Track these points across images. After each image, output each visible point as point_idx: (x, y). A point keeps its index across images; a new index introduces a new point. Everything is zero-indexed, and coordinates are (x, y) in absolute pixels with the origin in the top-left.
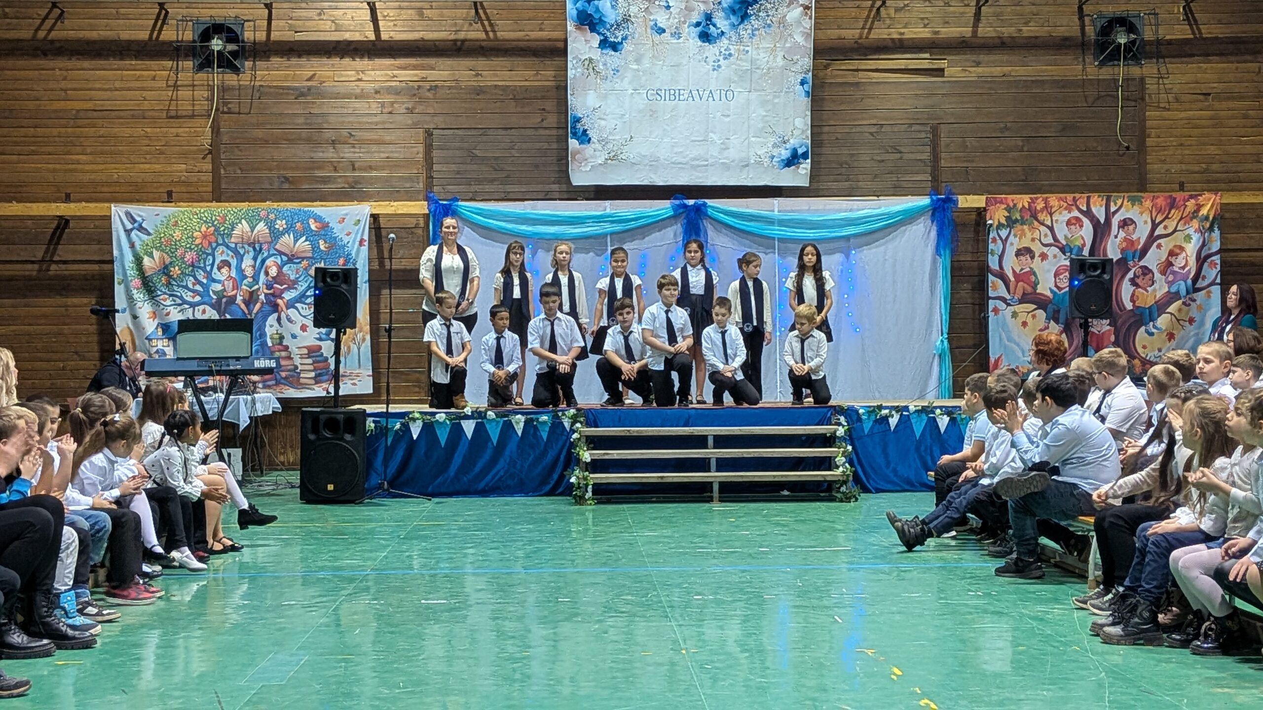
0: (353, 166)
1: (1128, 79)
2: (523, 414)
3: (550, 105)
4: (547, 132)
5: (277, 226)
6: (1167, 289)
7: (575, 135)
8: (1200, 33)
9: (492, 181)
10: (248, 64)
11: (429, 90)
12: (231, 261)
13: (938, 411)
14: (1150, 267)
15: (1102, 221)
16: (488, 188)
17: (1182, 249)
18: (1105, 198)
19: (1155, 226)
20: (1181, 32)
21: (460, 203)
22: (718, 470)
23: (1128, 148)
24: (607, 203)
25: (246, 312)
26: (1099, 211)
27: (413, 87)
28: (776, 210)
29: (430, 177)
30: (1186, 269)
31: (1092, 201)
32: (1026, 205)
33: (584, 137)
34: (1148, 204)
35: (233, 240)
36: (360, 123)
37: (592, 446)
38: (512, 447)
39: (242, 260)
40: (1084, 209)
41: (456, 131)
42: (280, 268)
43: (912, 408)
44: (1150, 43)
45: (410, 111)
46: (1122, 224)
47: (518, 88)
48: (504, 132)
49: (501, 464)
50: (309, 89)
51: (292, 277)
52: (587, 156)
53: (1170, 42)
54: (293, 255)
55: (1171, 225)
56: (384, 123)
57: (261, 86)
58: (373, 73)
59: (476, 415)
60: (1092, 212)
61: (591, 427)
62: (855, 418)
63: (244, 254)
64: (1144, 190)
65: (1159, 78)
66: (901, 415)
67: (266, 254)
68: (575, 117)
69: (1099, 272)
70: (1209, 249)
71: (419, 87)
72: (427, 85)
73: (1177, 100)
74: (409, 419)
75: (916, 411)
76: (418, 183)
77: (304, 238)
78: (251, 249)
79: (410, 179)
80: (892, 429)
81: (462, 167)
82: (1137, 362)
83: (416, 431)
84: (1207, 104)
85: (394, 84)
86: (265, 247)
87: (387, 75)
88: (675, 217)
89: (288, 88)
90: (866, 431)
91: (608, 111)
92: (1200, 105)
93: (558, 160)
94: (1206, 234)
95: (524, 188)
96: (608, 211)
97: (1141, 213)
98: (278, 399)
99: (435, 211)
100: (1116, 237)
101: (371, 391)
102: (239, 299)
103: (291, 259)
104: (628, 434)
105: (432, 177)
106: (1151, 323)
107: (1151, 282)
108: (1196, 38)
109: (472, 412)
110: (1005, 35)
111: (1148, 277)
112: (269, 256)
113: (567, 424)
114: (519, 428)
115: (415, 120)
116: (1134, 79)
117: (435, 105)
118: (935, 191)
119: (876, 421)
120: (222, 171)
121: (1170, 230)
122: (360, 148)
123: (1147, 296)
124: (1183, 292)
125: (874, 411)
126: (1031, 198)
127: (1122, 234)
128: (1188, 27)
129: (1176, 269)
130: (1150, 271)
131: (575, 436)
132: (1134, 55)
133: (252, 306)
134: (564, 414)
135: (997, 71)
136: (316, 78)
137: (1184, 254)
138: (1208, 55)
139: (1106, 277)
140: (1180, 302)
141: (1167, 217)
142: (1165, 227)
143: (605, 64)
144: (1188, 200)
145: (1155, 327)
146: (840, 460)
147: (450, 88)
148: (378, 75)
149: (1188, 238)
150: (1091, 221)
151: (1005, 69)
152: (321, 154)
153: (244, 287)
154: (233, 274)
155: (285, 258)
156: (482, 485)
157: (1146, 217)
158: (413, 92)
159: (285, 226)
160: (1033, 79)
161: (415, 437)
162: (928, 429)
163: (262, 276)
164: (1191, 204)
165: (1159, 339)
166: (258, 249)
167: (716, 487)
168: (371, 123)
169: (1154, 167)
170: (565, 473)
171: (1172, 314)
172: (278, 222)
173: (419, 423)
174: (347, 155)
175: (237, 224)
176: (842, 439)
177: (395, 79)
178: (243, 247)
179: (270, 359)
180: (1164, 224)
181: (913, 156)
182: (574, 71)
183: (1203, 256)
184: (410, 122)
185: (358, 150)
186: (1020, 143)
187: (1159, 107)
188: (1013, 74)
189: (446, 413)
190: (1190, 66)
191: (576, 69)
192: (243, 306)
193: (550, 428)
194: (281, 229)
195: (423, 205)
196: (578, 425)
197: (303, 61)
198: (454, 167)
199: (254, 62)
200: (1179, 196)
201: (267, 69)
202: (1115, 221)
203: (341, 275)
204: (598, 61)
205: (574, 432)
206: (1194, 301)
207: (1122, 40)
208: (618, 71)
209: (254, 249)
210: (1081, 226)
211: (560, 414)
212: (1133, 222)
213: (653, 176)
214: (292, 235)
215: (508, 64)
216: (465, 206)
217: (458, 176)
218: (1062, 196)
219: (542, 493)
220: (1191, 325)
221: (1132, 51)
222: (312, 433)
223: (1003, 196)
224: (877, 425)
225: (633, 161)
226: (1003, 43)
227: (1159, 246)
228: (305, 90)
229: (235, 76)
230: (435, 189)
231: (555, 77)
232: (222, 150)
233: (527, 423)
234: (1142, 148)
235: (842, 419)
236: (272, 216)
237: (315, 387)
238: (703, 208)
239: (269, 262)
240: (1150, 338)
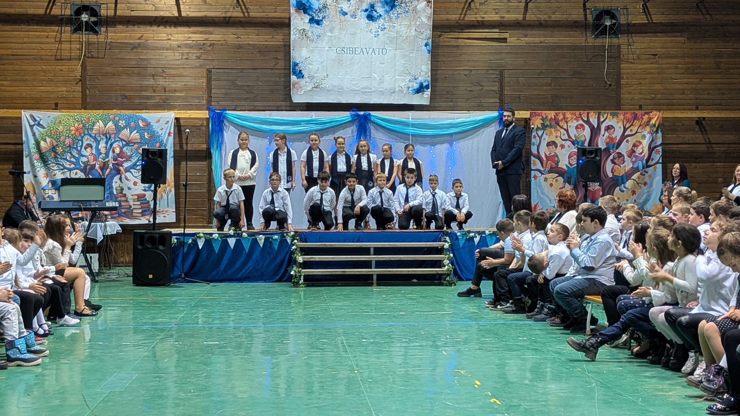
0: (165, 89)
1: (611, 46)
2: (263, 234)
3: (280, 55)
4: (278, 71)
5: (120, 124)
6: (631, 166)
7: (294, 73)
8: (652, 20)
9: (246, 99)
10: (103, 29)
11: (209, 46)
12: (92, 144)
14: (623, 153)
15: (596, 126)
16: (243, 103)
17: (640, 143)
18: (597, 113)
19: (625, 130)
20: (641, 19)
21: (228, 112)
22: (376, 268)
23: (610, 85)
24: (313, 113)
25: (101, 174)
26: (594, 121)
27: (200, 44)
28: (411, 118)
30: (643, 154)
31: (590, 115)
32: (553, 117)
33: (300, 75)
34: (621, 117)
35: (94, 132)
36: (169, 64)
37: (303, 253)
38: (257, 254)
39: (99, 144)
40: (586, 119)
41: (225, 70)
42: (121, 149)
43: (487, 232)
44: (623, 25)
45: (198, 58)
46: (606, 128)
47: (261, 46)
48: (253, 71)
49: (251, 264)
50: (139, 44)
51: (129, 154)
52: (302, 85)
53: (634, 25)
54: (129, 141)
55: (635, 129)
56: (183, 64)
57: (111, 42)
58: (177, 35)
59: (236, 235)
60: (590, 121)
61: (303, 242)
62: (455, 238)
64: (620, 110)
65: (628, 45)
66: (481, 236)
67: (113, 140)
68: (295, 63)
69: (593, 155)
70: (656, 143)
71: (204, 44)
72: (208, 43)
73: (638, 58)
74: (197, 237)
75: (490, 234)
76: (203, 100)
77: (136, 131)
78: (104, 137)
79: (198, 98)
80: (476, 244)
81: (229, 91)
83: (201, 244)
84: (655, 60)
85: (189, 42)
86: (112, 136)
87: (185, 37)
88: (352, 122)
89: (126, 43)
90: (461, 245)
91: (314, 60)
92: (651, 61)
93: (285, 88)
94: (654, 135)
95: (264, 104)
96: (314, 117)
97: (618, 122)
98: (120, 225)
99: (213, 116)
100: (603, 136)
101: (175, 221)
102: (97, 166)
103: (128, 143)
104: (325, 246)
105: (211, 97)
106: (623, 185)
107: (623, 162)
108: (649, 23)
109: (234, 233)
110: (542, 19)
111: (621, 159)
112: (115, 142)
113: (289, 241)
114: (261, 243)
115: (201, 63)
116: (615, 46)
117: (213, 55)
119: (467, 240)
120: (88, 92)
121: (634, 132)
122: (169, 79)
123: (621, 170)
124: (641, 167)
125: (465, 234)
126: (556, 113)
127: (607, 134)
128: (645, 16)
129: (637, 154)
130: (623, 155)
131: (294, 247)
132: (615, 32)
133: (105, 171)
134: (287, 235)
135: (537, 40)
136: (144, 38)
137: (641, 146)
138: (656, 33)
139: (598, 158)
141: (632, 125)
142: (631, 131)
143: (312, 33)
144: (644, 115)
145: (625, 187)
146: (446, 262)
147: (222, 45)
148: (180, 37)
149: (644, 137)
150: (590, 127)
151: (541, 39)
152: (146, 82)
153: (100, 159)
154: (94, 152)
155: (124, 143)
156: (239, 276)
157: (620, 124)
158: (200, 46)
159: (124, 124)
160: (558, 44)
161: (200, 247)
163: (111, 153)
164: (646, 117)
165: (627, 194)
166: (108, 137)
167: (375, 277)
168: (176, 65)
169: (625, 96)
170: (288, 269)
171: (634, 180)
172: (121, 122)
173: (203, 240)
174: (161, 83)
175: (96, 122)
176: (448, 250)
177: (190, 39)
178: (100, 136)
179: (115, 202)
180: (630, 128)
181: (489, 88)
182: (294, 36)
183: (652, 147)
184: (198, 64)
185: (168, 80)
186: (550, 81)
187: (628, 62)
188: (546, 41)
189: (218, 234)
190: (646, 38)
191: (295, 35)
192: (99, 171)
193: (279, 242)
194: (122, 126)
195: (206, 113)
196: (296, 241)
197: (136, 28)
198: (223, 91)
199: (107, 28)
200: (639, 112)
201: (115, 32)
203: (157, 153)
204: (309, 31)
205: (293, 245)
206: (647, 172)
207: (608, 23)
208: (320, 36)
209: (106, 137)
210: (584, 129)
211: (285, 235)
212: (613, 127)
213: (340, 98)
214: (128, 130)
215: (256, 32)
216: (230, 114)
217: (226, 96)
218: (573, 112)
219: (274, 280)
220: (645, 186)
221: (613, 29)
222: (140, 245)
223: (540, 111)
224: (467, 242)
225: (329, 89)
226: (541, 24)
227: (627, 141)
228: (137, 45)
229: (95, 36)
230: (213, 103)
231: (283, 39)
232: (88, 79)
233: (266, 239)
234: (619, 85)
235: (447, 238)
236: (117, 118)
237: (142, 218)
238: (368, 116)
239: (115, 145)
240: (622, 193)
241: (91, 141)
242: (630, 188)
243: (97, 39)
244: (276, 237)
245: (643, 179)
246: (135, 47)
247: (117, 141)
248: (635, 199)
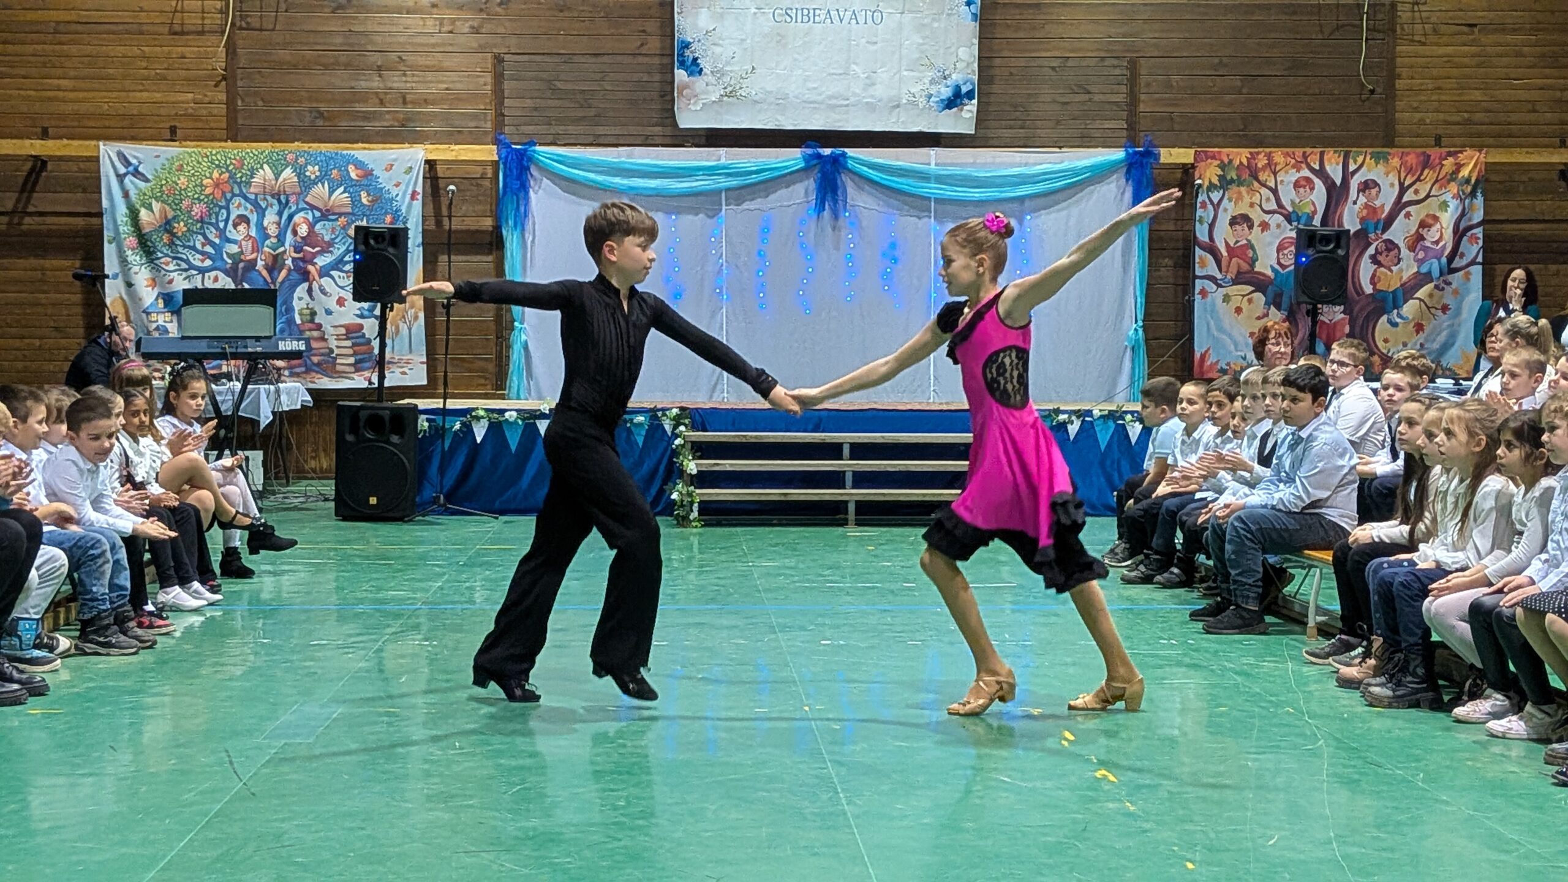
0: (404, 99)
1: (1375, 5)
3: (652, 26)
4: (646, 60)
5: (308, 174)
6: (1415, 270)
7: (682, 64)
9: (578, 121)
11: (499, 4)
12: (250, 216)
13: (1129, 417)
14: (1396, 242)
15: (1338, 182)
16: (571, 129)
17: (1436, 219)
18: (1342, 154)
19: (1403, 190)
21: (538, 148)
22: (853, 487)
23: (1372, 92)
24: (722, 151)
25: (269, 280)
26: (1334, 170)
28: (933, 163)
29: (500, 115)
30: (1441, 244)
31: (1326, 157)
32: (1245, 162)
33: (694, 68)
34: (1395, 162)
35: (252, 190)
36: (412, 44)
37: (699, 454)
39: (264, 216)
40: (1317, 167)
41: (532, 57)
42: (311, 226)
43: (1096, 413)
45: (476, 31)
46: (1362, 187)
47: (612, 4)
48: (593, 60)
50: (350, 1)
51: (327, 238)
52: (698, 90)
54: (328, 210)
55: (1424, 189)
56: (444, 45)
60: (1326, 171)
61: (698, 430)
63: (266, 208)
64: (1391, 145)
65: (1414, 4)
66: (1083, 421)
67: (294, 208)
68: (683, 42)
69: (1332, 246)
70: (1470, 219)
71: (487, 1)
73: (1435, 32)
74: (472, 417)
75: (1102, 417)
76: (486, 121)
77: (342, 189)
78: (275, 202)
79: (475, 117)
80: (1072, 438)
81: (541, 103)
82: (1376, 359)
83: (480, 432)
84: (1471, 37)
86: (293, 199)
88: (806, 170)
91: (725, 35)
92: (1463, 39)
93: (662, 96)
94: (1467, 201)
95: (617, 130)
96: (723, 161)
97: (1387, 174)
98: (308, 390)
99: (506, 157)
100: (1355, 203)
101: (425, 382)
102: (260, 264)
103: (326, 214)
104: (744, 440)
105: (503, 115)
106: (1395, 311)
107: (1396, 261)
111: (1392, 253)
112: (298, 211)
113: (668, 428)
115: (482, 42)
116: (1384, 5)
117: (507, 24)
118: (1132, 142)
120: (239, 103)
121: (1422, 195)
122: (413, 75)
123: (1392, 278)
124: (1436, 273)
125: (1050, 415)
126: (1251, 153)
127: (1362, 200)
129: (1428, 244)
130: (1397, 246)
131: (678, 441)
133: (276, 273)
134: (664, 415)
137: (1438, 226)
139: (1341, 252)
140: (1431, 286)
141: (1418, 179)
142: (1416, 192)
144: (1445, 159)
145: (1399, 316)
147: (526, 2)
149: (1444, 205)
152: (363, 83)
153: (266, 249)
154: (253, 233)
157: (1393, 178)
158: (480, 6)
159: (318, 174)
160: (1259, 2)
161: (479, 440)
162: (1116, 439)
163: (289, 236)
164: (1449, 162)
165: (1404, 330)
166: (284, 201)
167: (852, 508)
168: (428, 45)
169: (1404, 117)
170: (665, 488)
171: (1421, 300)
172: (310, 168)
173: (485, 423)
174: (395, 85)
175: (257, 169)
178: (265, 199)
179: (298, 340)
180: (1415, 187)
181: (1102, 97)
183: (1461, 228)
184: (475, 45)
185: (409, 79)
189: (516, 411)
192: (265, 273)
193: (647, 431)
194: (313, 177)
195: (490, 151)
196: (682, 428)
198: (529, 102)
200: (1434, 152)
202: (1354, 183)
203: (387, 237)
205: (677, 436)
206: (1449, 284)
209: (279, 201)
210: (1312, 189)
211: (660, 414)
212: (1376, 184)
213: (779, 117)
214: (326, 185)
216: (543, 152)
217: (535, 114)
218: (1288, 150)
220: (1445, 313)
222: (351, 433)
223: (1217, 149)
225: (756, 98)
227: (1408, 215)
228: (344, 2)
230: (507, 129)
232: (239, 77)
234: (1391, 93)
236: (301, 160)
237: (354, 376)
238: (841, 159)
239: (297, 218)
240: (1394, 329)
241: (246, 208)
242: (1410, 317)
244: (640, 419)
245: (1442, 297)
246: (340, 7)
247: (303, 209)
248: (1421, 341)
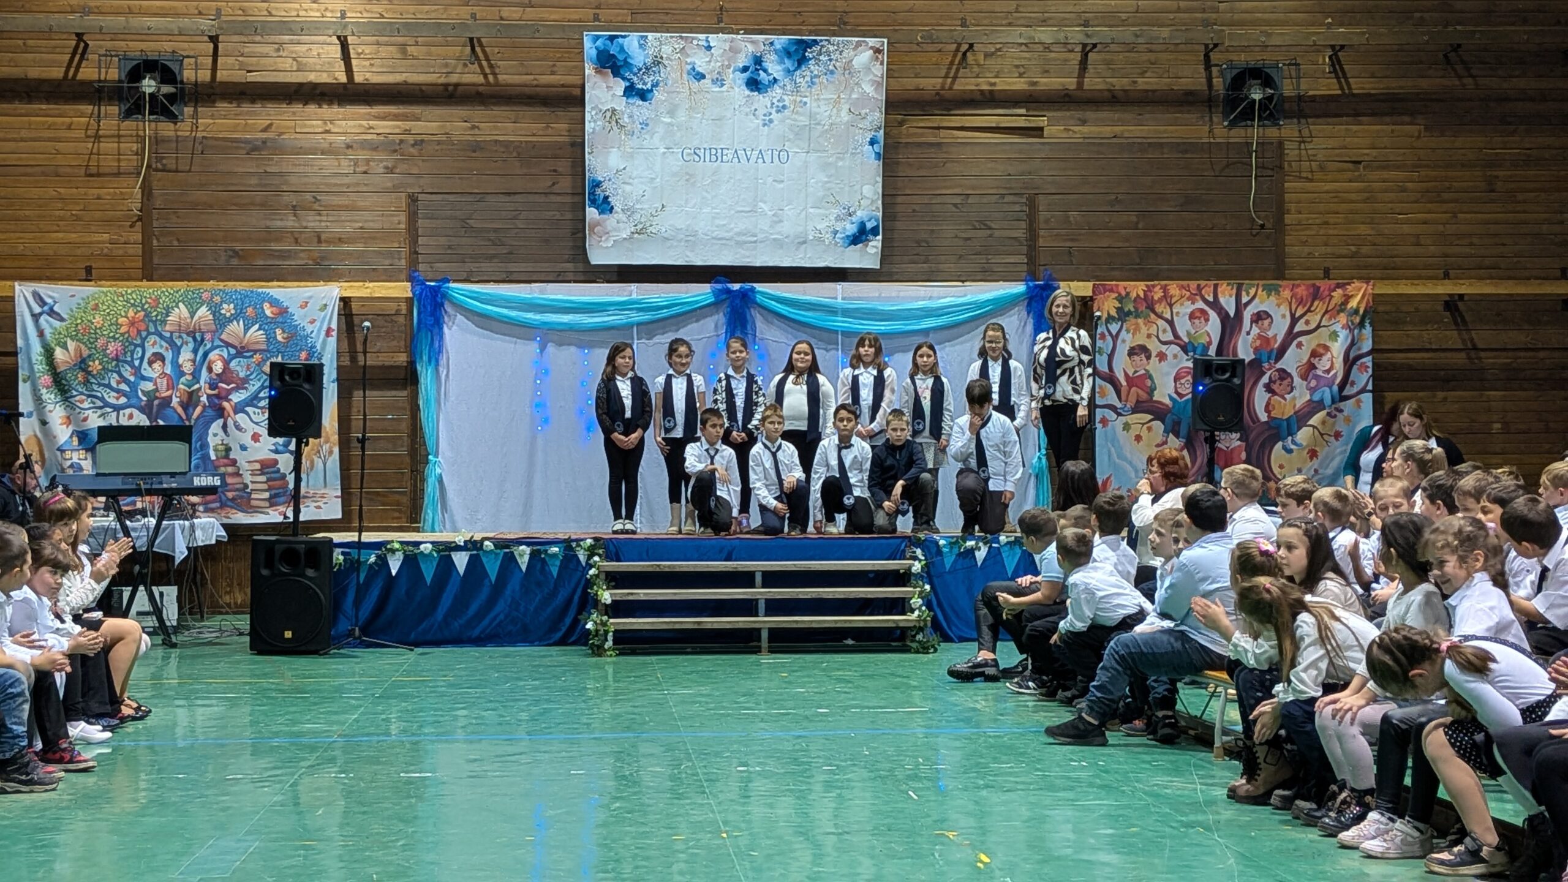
0: (319, 238)
1: (1263, 143)
2: (528, 544)
3: (563, 166)
4: (559, 199)
5: (223, 312)
6: (1308, 397)
7: (593, 202)
8: (1350, 88)
9: (491, 258)
10: (188, 110)
11: (413, 146)
12: (165, 354)
14: (1289, 371)
15: (1232, 313)
16: (486, 266)
17: (1327, 348)
18: (1235, 286)
19: (1294, 321)
20: (1328, 87)
21: (452, 285)
22: (766, 615)
23: (1262, 226)
24: (633, 287)
25: (184, 417)
26: (1228, 302)
27: (394, 140)
28: (840, 297)
29: (414, 253)
30: (1332, 373)
31: (1219, 289)
32: (1142, 295)
33: (605, 206)
34: (1286, 294)
35: (168, 328)
36: (326, 184)
37: (613, 584)
38: (514, 584)
39: (179, 353)
40: (1211, 299)
41: (446, 196)
42: (226, 363)
44: (1290, 99)
45: (390, 170)
46: (1255, 318)
47: (523, 145)
48: (507, 199)
49: (501, 606)
50: (264, 142)
51: (242, 375)
52: (609, 228)
53: (1313, 99)
54: (243, 348)
55: (1314, 319)
56: (358, 184)
57: (204, 137)
58: (344, 123)
59: (469, 546)
60: (1220, 303)
61: (612, 560)
62: (934, 550)
64: (1282, 277)
65: (1300, 142)
66: (990, 547)
68: (594, 181)
69: (1227, 375)
70: (1359, 349)
71: (401, 141)
72: (410, 139)
73: (1322, 169)
74: (387, 549)
75: (1008, 543)
76: (400, 259)
77: (257, 327)
78: (190, 339)
79: (391, 255)
80: (979, 564)
81: (455, 241)
83: (395, 565)
84: (1356, 174)
85: (369, 137)
86: (208, 336)
87: (361, 126)
88: (715, 305)
89: (239, 140)
90: (948, 566)
91: (635, 174)
92: (1349, 175)
93: (573, 234)
94: (1356, 331)
95: (529, 267)
96: (634, 296)
97: (1279, 305)
98: (223, 525)
99: (421, 294)
100: (1248, 333)
101: (340, 516)
102: (175, 401)
103: (241, 352)
104: (658, 570)
105: (417, 253)
106: (1290, 438)
107: (1289, 389)
108: (1344, 94)
109: (465, 542)
110: (1117, 87)
111: (1286, 382)
113: (582, 557)
114: (523, 562)
115: (396, 182)
116: (1272, 143)
117: (420, 163)
118: (1032, 275)
119: (960, 555)
120: (155, 242)
121: (1313, 326)
122: (327, 215)
123: (1286, 405)
124: (1328, 400)
125: (957, 542)
126: (1147, 286)
127: (1255, 330)
128: (1335, 80)
129: (1319, 373)
130: (1289, 375)
131: (592, 572)
132: (1271, 114)
133: (191, 410)
134: (579, 545)
135: (1107, 131)
136: (273, 128)
137: (1329, 355)
138: (1357, 115)
139: (1237, 381)
141: (1309, 311)
142: (1307, 323)
143: (631, 117)
144: (1334, 290)
145: (1294, 442)
146: (916, 602)
147: (439, 143)
148: (351, 126)
149: (1334, 335)
150: (1219, 314)
151: (1116, 128)
152: (278, 223)
153: (181, 387)
154: (168, 370)
155: (233, 351)
156: (476, 632)
157: (1284, 310)
158: (394, 147)
159: (233, 312)
160: (1150, 141)
161: (394, 573)
163: (204, 373)
164: (1338, 294)
165: (1299, 456)
166: (199, 339)
167: (765, 635)
168: (341, 185)
169: (1294, 249)
170: (580, 617)
171: (1314, 427)
172: (225, 306)
173: (400, 556)
174: (310, 224)
175: (172, 308)
176: (918, 576)
177: (372, 131)
178: (180, 337)
179: (213, 476)
180: (1305, 318)
181: (1002, 233)
182: (592, 125)
183: (1351, 357)
184: (389, 184)
185: (324, 218)
186: (1134, 219)
187: (1300, 177)
188: (1126, 135)
189: (432, 543)
190: (1337, 127)
191: (595, 121)
192: (180, 410)
193: (562, 561)
194: (228, 315)
195: (405, 288)
196: (596, 558)
197: (257, 107)
198: (443, 241)
199: (195, 107)
200: (1324, 284)
201: (212, 117)
202: (1247, 315)
203: (303, 372)
204: (623, 113)
205: (591, 567)
206: (1341, 411)
207: (1257, 96)
208: (647, 125)
209: (194, 339)
210: (1207, 320)
211: (574, 544)
212: (1269, 316)
213: (688, 253)
214: (241, 322)
215: (512, 115)
216: (458, 289)
217: (449, 252)
218: (1185, 283)
219: (551, 641)
220: (1337, 439)
221: (1268, 108)
222: (266, 567)
223: (1113, 283)
224: (961, 561)
225: (665, 235)
226: (1114, 97)
227: (1300, 345)
228: (259, 143)
229: (172, 125)
230: (421, 267)
231: (569, 131)
232: (155, 216)
233: (533, 555)
234: (1280, 226)
235: (919, 552)
236: (217, 299)
237: (269, 511)
238: (750, 293)
239: (212, 356)
240: (1288, 456)
242: (1305, 444)
243: (176, 131)
244: (555, 550)
245: (1334, 424)
246: (255, 149)
247: (218, 347)
248: (1316, 467)
